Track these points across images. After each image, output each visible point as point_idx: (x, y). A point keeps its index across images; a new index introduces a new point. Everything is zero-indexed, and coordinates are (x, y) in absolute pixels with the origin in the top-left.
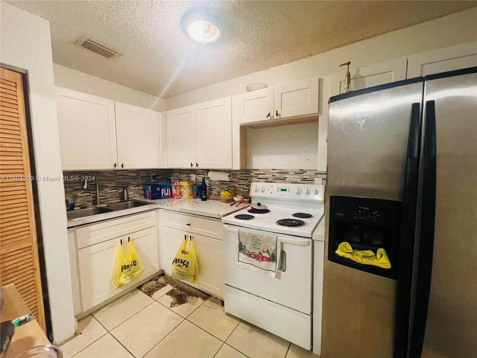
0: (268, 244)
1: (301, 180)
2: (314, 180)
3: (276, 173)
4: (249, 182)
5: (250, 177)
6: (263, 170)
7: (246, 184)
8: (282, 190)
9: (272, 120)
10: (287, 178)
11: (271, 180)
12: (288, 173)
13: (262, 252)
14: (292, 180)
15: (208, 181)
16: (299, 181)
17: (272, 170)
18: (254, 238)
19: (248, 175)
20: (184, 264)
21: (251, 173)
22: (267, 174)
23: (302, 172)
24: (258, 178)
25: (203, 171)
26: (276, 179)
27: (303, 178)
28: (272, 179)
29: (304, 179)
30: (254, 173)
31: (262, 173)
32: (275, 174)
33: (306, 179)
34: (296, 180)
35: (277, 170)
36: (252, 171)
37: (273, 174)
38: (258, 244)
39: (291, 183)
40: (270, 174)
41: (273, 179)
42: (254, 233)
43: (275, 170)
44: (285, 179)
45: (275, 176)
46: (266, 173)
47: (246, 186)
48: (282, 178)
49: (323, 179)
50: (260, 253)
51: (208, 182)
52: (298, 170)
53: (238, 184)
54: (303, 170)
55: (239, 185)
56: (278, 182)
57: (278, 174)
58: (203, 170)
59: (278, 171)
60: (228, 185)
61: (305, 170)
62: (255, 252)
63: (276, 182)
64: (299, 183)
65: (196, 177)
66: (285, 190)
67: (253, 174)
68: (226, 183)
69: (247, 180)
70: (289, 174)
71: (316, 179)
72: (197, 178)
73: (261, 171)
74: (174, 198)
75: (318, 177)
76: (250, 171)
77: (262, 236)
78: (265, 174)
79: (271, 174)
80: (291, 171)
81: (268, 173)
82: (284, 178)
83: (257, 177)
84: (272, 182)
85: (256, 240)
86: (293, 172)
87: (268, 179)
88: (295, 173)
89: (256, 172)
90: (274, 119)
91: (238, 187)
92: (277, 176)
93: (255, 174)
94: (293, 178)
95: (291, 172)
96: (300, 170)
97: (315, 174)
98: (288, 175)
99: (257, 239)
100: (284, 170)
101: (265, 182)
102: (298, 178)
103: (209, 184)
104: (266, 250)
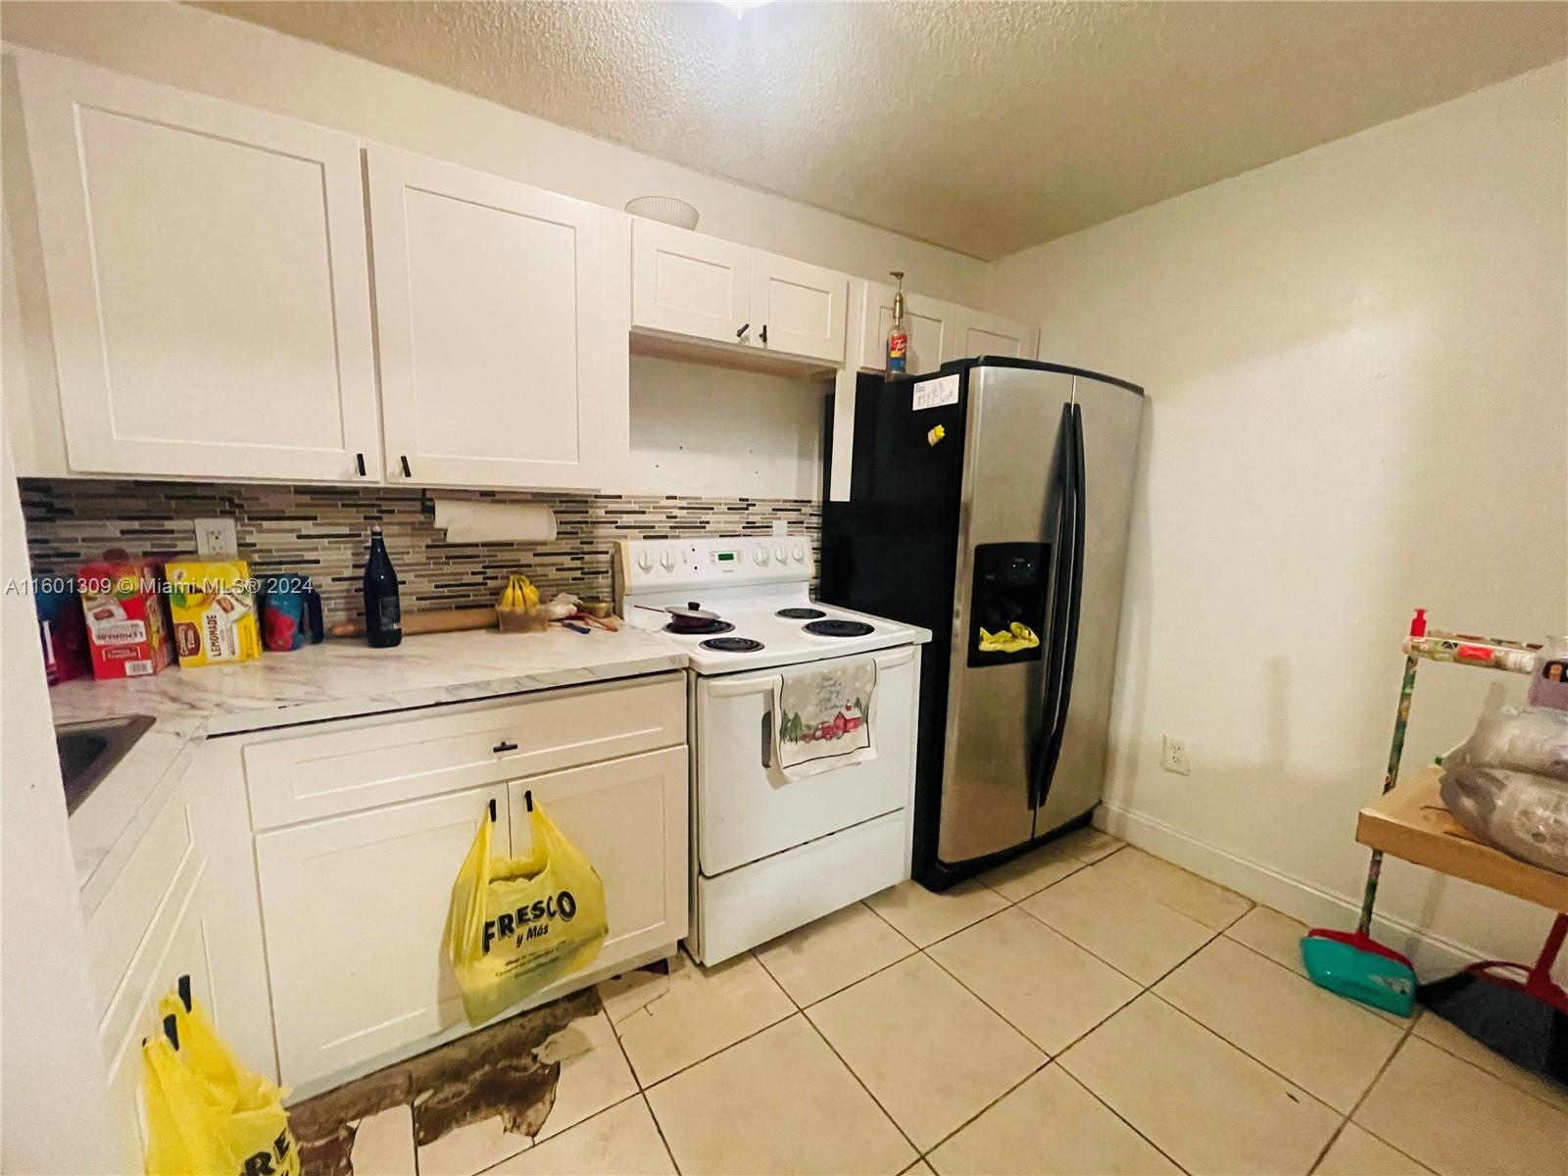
0: (858, 685)
1: (744, 528)
2: (771, 527)
3: (681, 508)
4: (582, 543)
5: (587, 522)
6: (636, 499)
7: (572, 548)
8: (722, 557)
9: (744, 347)
10: (708, 523)
11: (666, 531)
12: (713, 509)
13: (844, 712)
14: (723, 527)
15: (349, 552)
16: (739, 528)
17: (668, 498)
18: (827, 683)
19: (578, 517)
20: (552, 915)
21: (592, 507)
22: (649, 512)
23: (746, 504)
24: (617, 527)
25: (307, 499)
26: (679, 528)
27: (747, 523)
28: (666, 527)
29: (751, 525)
30: (603, 507)
31: (636, 507)
32: (676, 512)
33: (754, 523)
34: (731, 527)
35: (681, 498)
36: (593, 502)
37: (671, 512)
38: (834, 696)
39: (721, 536)
40: (661, 513)
41: (671, 527)
42: (826, 671)
43: (675, 498)
44: (703, 525)
45: (676, 517)
46: (649, 508)
47: (572, 559)
48: (696, 523)
49: (789, 523)
50: (840, 716)
51: (350, 556)
52: (735, 499)
53: (532, 553)
54: (747, 500)
55: (535, 555)
56: (685, 538)
57: (686, 511)
58: (301, 490)
59: (684, 504)
60: (481, 559)
61: (753, 500)
62: (825, 719)
63: (678, 537)
64: (739, 536)
65: (240, 536)
66: (729, 557)
67: (602, 512)
68: (469, 551)
69: (577, 533)
70: (715, 510)
71: (775, 523)
72: (249, 540)
73: (630, 502)
74: (122, 674)
75: (779, 518)
76: (587, 502)
77: (844, 671)
78: (644, 512)
79: (665, 513)
80: (719, 501)
81: (654, 508)
82: (701, 522)
83: (617, 522)
84: (666, 537)
85: (831, 686)
86: (726, 504)
87: (654, 527)
88: (729, 509)
89: (612, 507)
90: (747, 347)
91: (535, 565)
92: (681, 517)
93: (606, 512)
94: (726, 522)
95: (720, 504)
96: (741, 500)
97: (773, 510)
98: (713, 513)
99: (832, 682)
100: (700, 498)
101: (645, 537)
102: (735, 521)
103: (355, 566)
104: (855, 700)
